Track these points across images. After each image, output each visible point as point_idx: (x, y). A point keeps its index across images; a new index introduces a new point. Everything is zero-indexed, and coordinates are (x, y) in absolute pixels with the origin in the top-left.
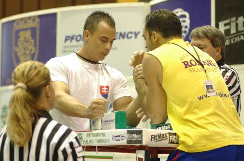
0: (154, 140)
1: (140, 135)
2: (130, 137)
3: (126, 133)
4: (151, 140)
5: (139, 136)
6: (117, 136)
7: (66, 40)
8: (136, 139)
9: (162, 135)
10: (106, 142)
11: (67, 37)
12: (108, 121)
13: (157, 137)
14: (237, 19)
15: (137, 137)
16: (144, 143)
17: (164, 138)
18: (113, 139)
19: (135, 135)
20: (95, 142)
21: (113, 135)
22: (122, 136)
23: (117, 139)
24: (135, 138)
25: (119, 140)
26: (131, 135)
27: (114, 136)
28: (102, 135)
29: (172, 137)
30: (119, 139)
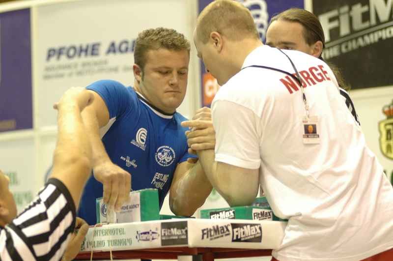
0: (208, 237)
1: (184, 231)
2: (166, 234)
3: (159, 227)
4: (203, 238)
5: (182, 232)
6: (145, 233)
7: (49, 56)
8: (177, 238)
9: (220, 229)
10: (126, 244)
11: (50, 51)
12: (129, 207)
13: (213, 233)
14: (350, 9)
15: (178, 234)
16: (191, 243)
17: (224, 232)
18: (138, 239)
19: (175, 229)
20: (107, 244)
21: (137, 232)
22: (153, 233)
23: (144, 238)
24: (175, 235)
25: (149, 240)
26: (169, 231)
27: (139, 233)
28: (118, 232)
29: (237, 231)
30: (148, 238)
